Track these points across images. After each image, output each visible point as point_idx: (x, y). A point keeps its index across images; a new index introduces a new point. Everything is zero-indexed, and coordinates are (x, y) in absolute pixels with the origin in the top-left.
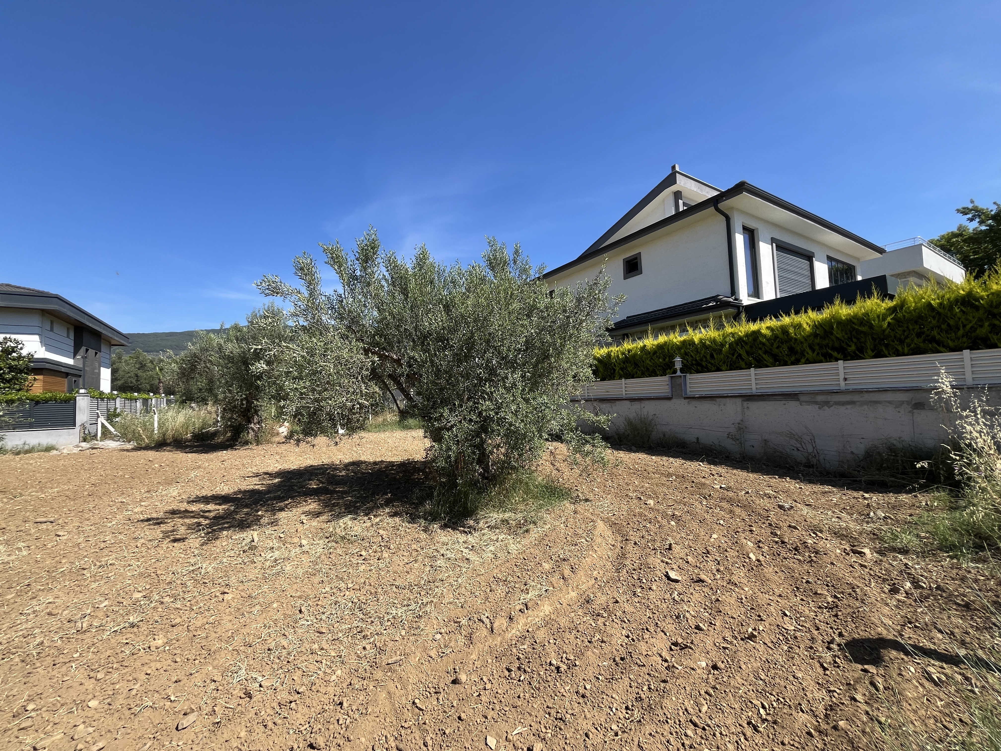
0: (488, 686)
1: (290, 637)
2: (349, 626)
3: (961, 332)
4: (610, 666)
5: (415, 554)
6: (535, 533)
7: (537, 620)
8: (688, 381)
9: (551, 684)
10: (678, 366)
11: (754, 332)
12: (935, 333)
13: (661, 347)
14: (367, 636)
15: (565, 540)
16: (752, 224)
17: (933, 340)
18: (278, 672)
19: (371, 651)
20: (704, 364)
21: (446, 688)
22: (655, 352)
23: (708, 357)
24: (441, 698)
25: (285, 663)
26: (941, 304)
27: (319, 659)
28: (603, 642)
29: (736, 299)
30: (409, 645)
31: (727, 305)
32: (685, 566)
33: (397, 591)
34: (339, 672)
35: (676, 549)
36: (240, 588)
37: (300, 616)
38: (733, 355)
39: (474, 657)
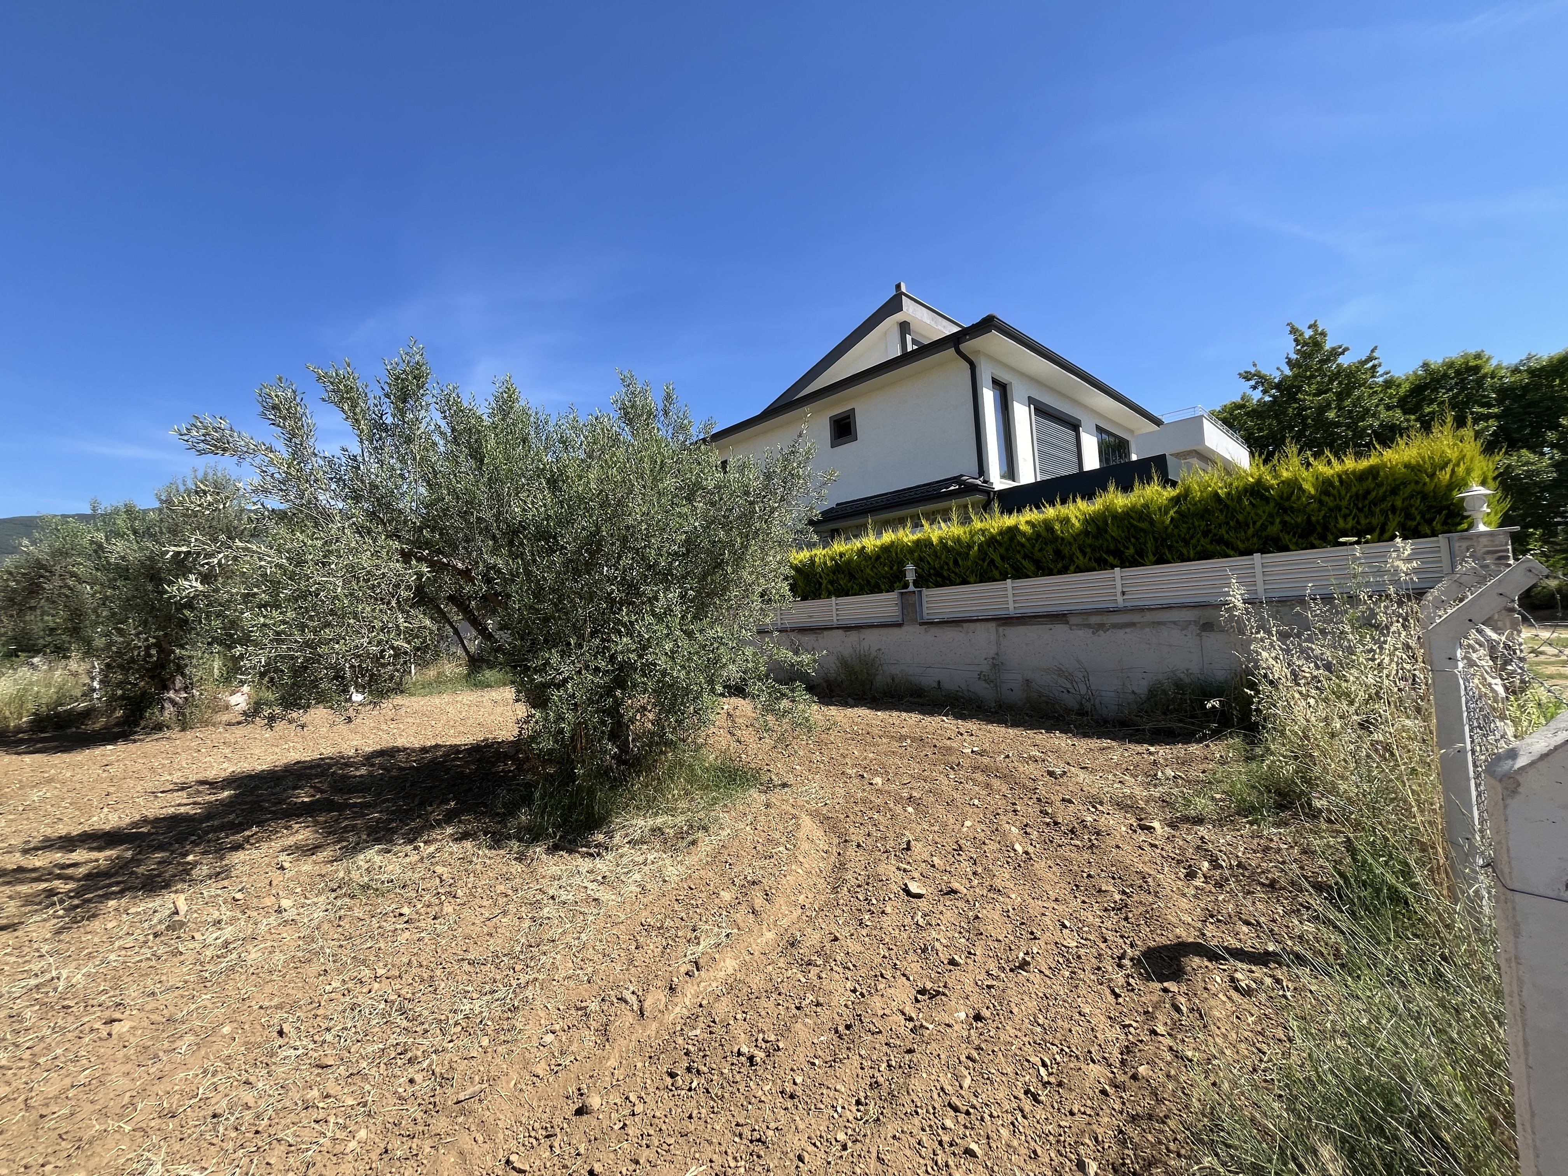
0: (640, 1108)
1: (260, 1085)
2: (381, 1046)
3: (1251, 531)
4: (830, 1042)
5: (502, 901)
6: (706, 844)
7: (714, 984)
8: (924, 599)
9: (742, 1087)
10: (910, 577)
11: (1010, 529)
12: (1223, 531)
13: (886, 549)
14: (416, 1057)
15: (754, 852)
16: (1004, 376)
17: (1220, 541)
18: (234, 1156)
19: (423, 1084)
20: (945, 573)
21: (565, 1126)
22: (878, 557)
23: (951, 564)
24: (556, 1144)
25: (251, 1135)
26: (1228, 494)
27: (322, 1115)
28: (818, 1004)
29: (985, 482)
30: (498, 1061)
31: (972, 489)
32: (930, 872)
33: (471, 969)
34: (362, 1134)
35: (917, 847)
36: (148, 1007)
37: (281, 1041)
38: (984, 560)
39: (613, 1063)
